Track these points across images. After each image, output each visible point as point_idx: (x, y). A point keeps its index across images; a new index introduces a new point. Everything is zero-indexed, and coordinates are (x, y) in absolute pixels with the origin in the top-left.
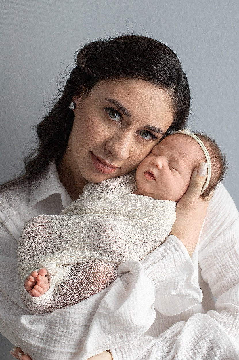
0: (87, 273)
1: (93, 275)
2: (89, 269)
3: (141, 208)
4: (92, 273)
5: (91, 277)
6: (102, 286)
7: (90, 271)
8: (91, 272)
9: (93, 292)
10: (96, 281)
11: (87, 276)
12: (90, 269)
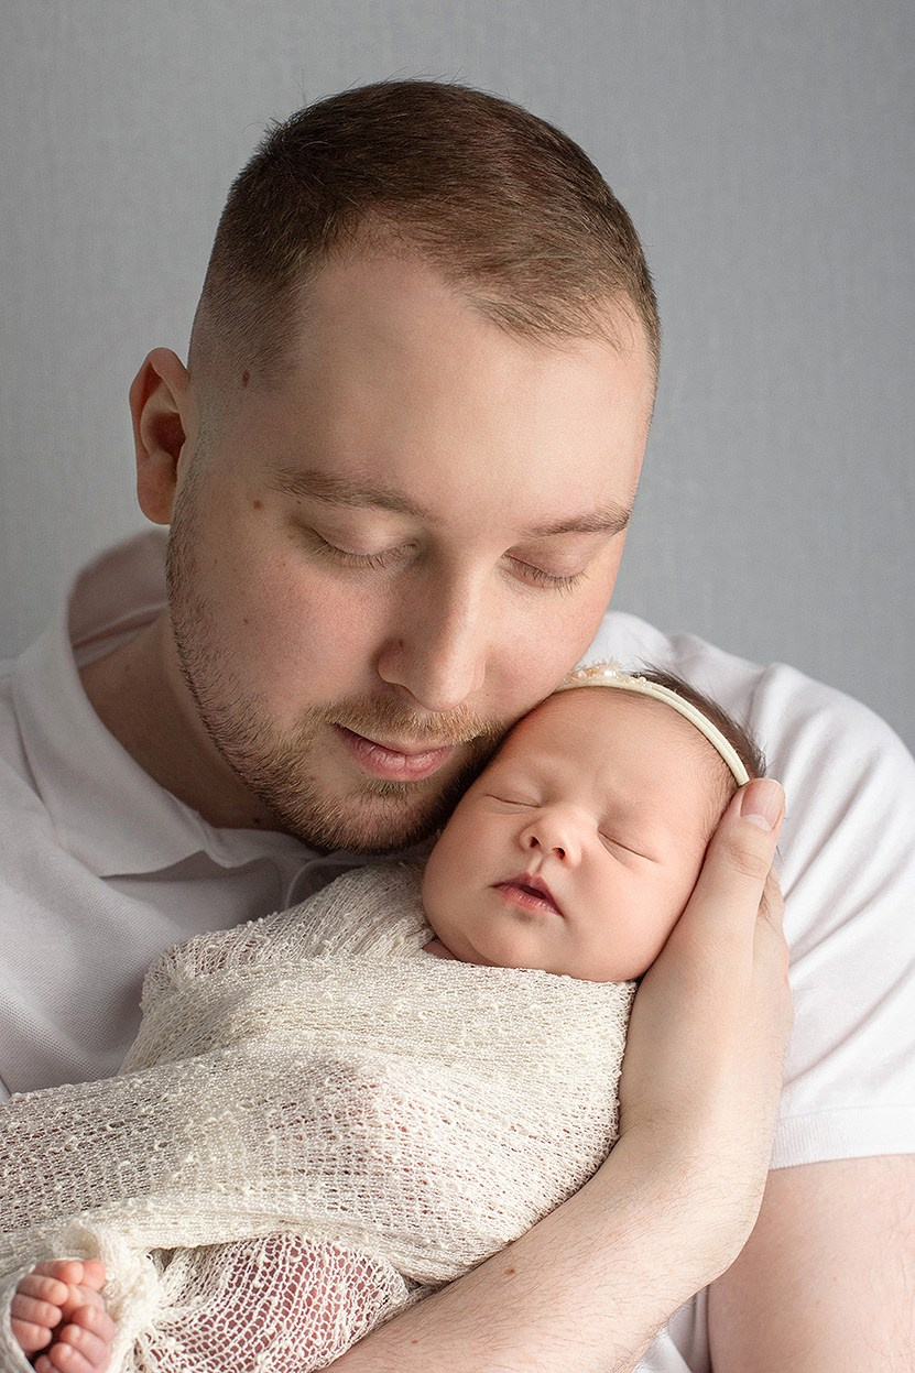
0: (257, 1278)
1: (284, 1286)
2: (267, 1261)
3: (495, 1006)
4: (281, 1275)
5: (273, 1294)
6: (322, 1335)
7: (270, 1269)
8: (274, 1271)
9: (282, 1359)
10: (296, 1311)
11: (255, 1290)
12: (271, 1258)
